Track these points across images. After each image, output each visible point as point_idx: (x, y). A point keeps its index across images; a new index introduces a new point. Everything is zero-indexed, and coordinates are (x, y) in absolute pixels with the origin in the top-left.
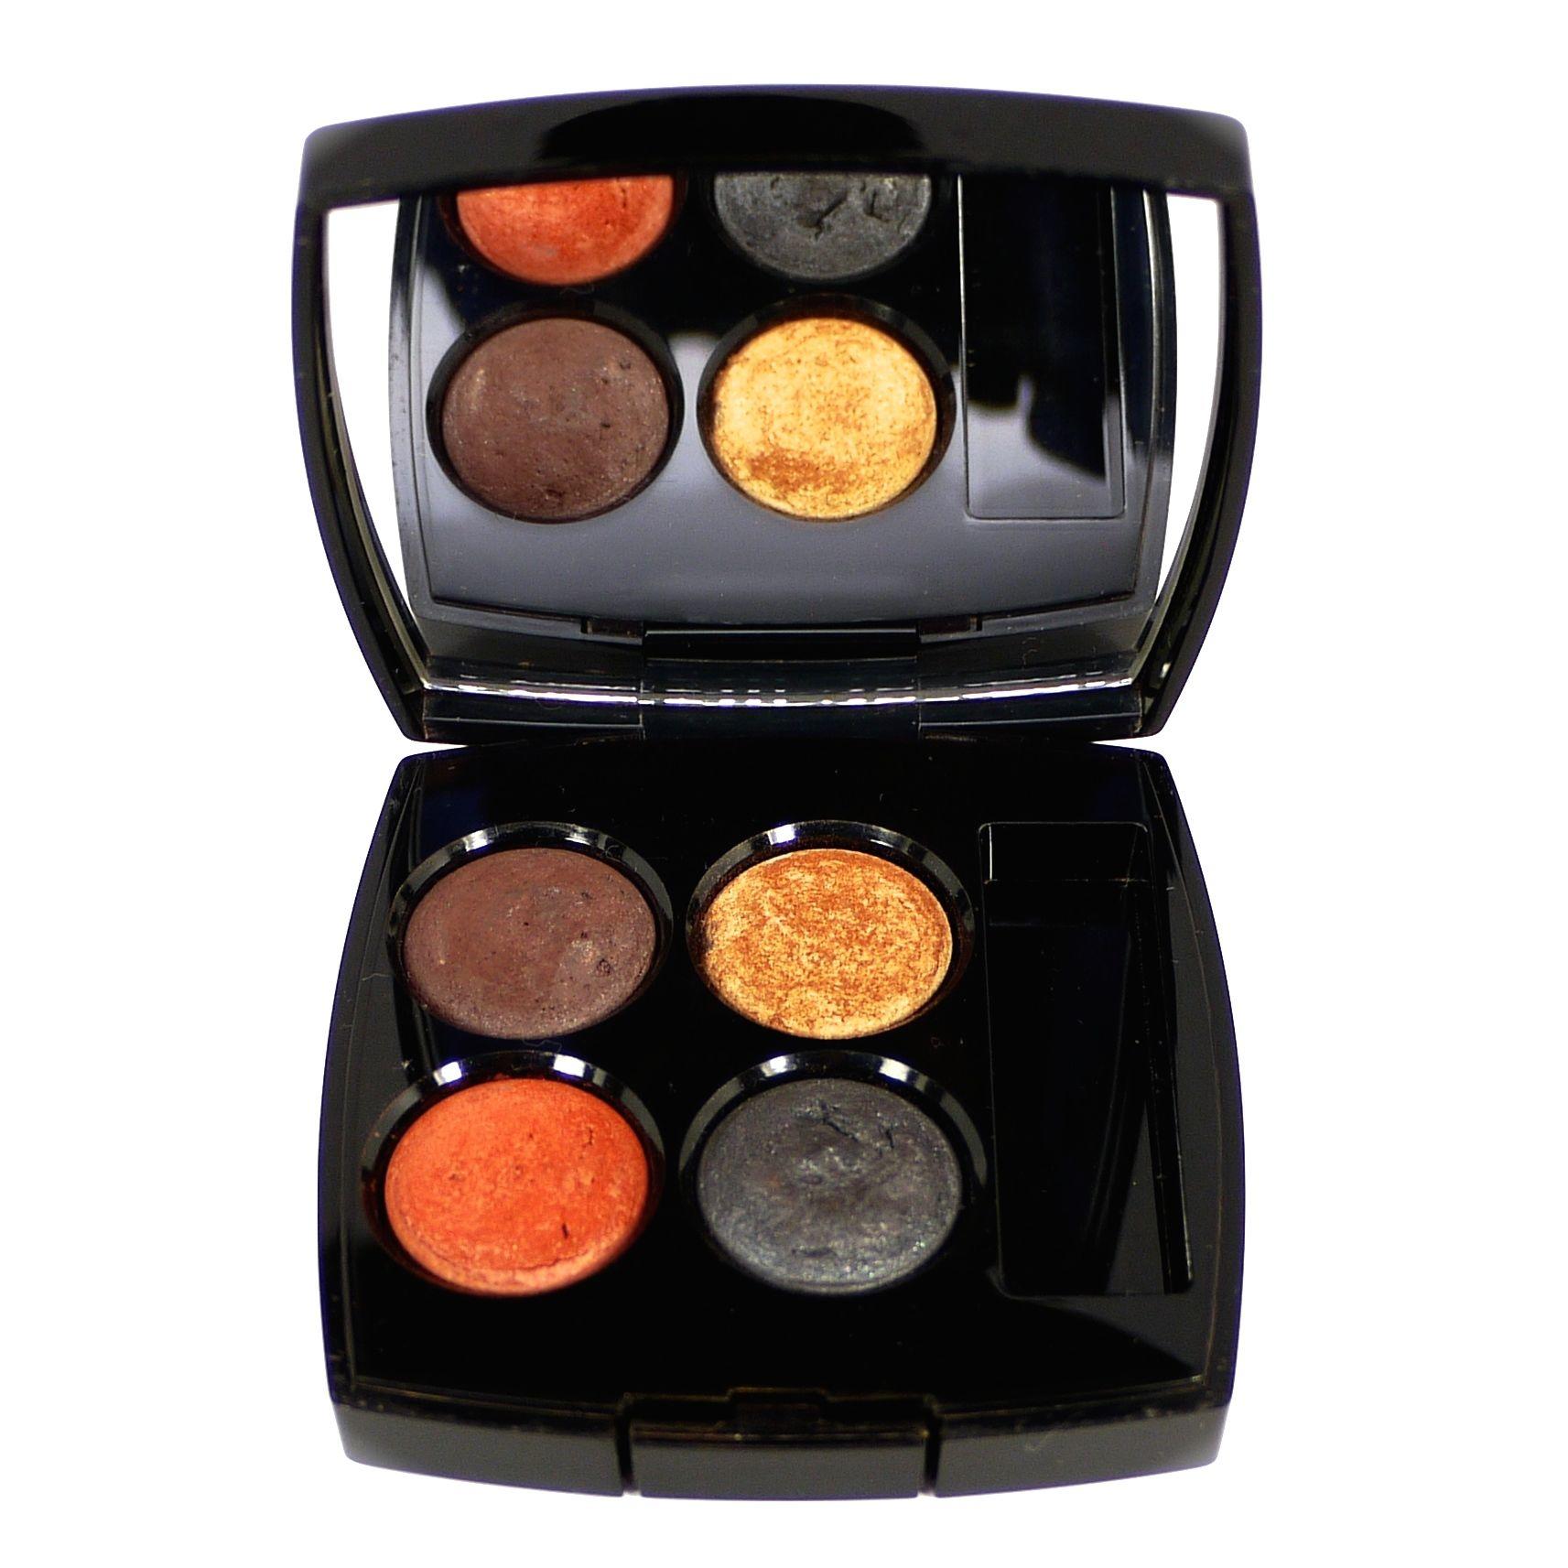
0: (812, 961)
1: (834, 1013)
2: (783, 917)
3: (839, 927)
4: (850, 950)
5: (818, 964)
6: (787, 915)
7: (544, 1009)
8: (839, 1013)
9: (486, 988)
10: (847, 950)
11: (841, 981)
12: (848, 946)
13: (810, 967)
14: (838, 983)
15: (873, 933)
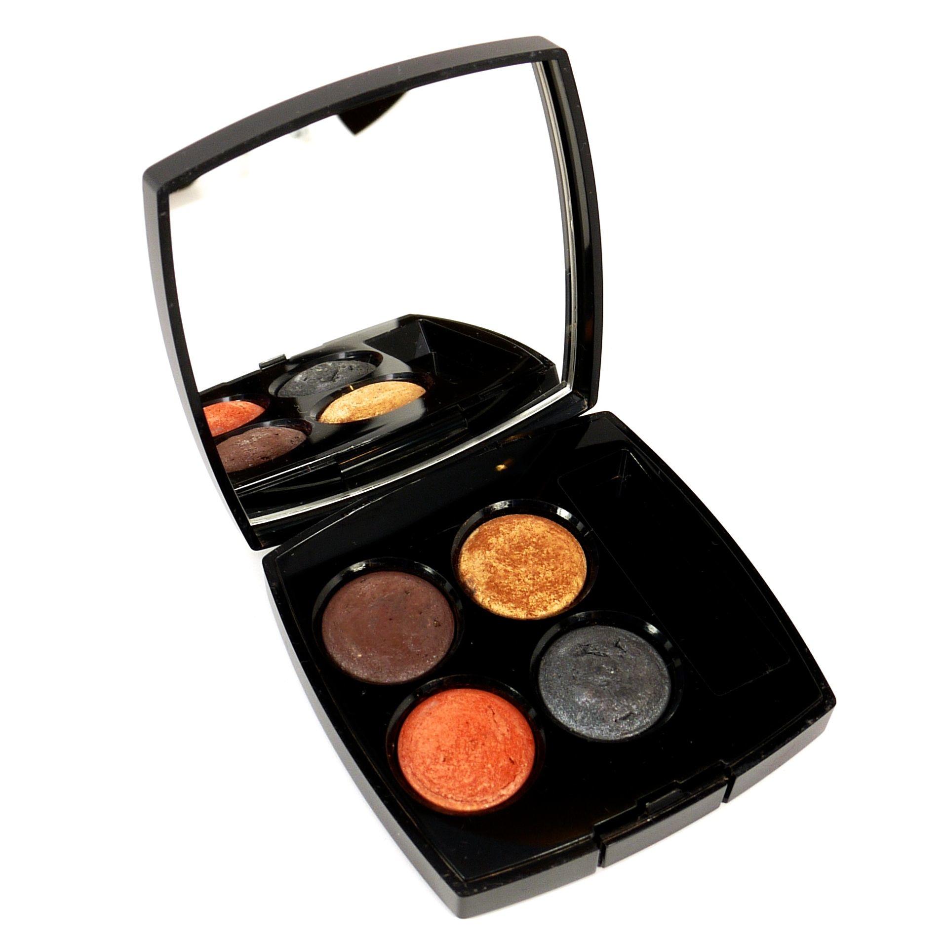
0: (530, 579)
1: (554, 599)
2: (504, 564)
3: (531, 557)
4: (544, 566)
5: (534, 579)
6: (505, 561)
7: (423, 657)
8: (556, 598)
9: (390, 659)
10: (542, 566)
11: (549, 583)
12: (542, 565)
13: (531, 582)
14: (548, 584)
15: (548, 553)
